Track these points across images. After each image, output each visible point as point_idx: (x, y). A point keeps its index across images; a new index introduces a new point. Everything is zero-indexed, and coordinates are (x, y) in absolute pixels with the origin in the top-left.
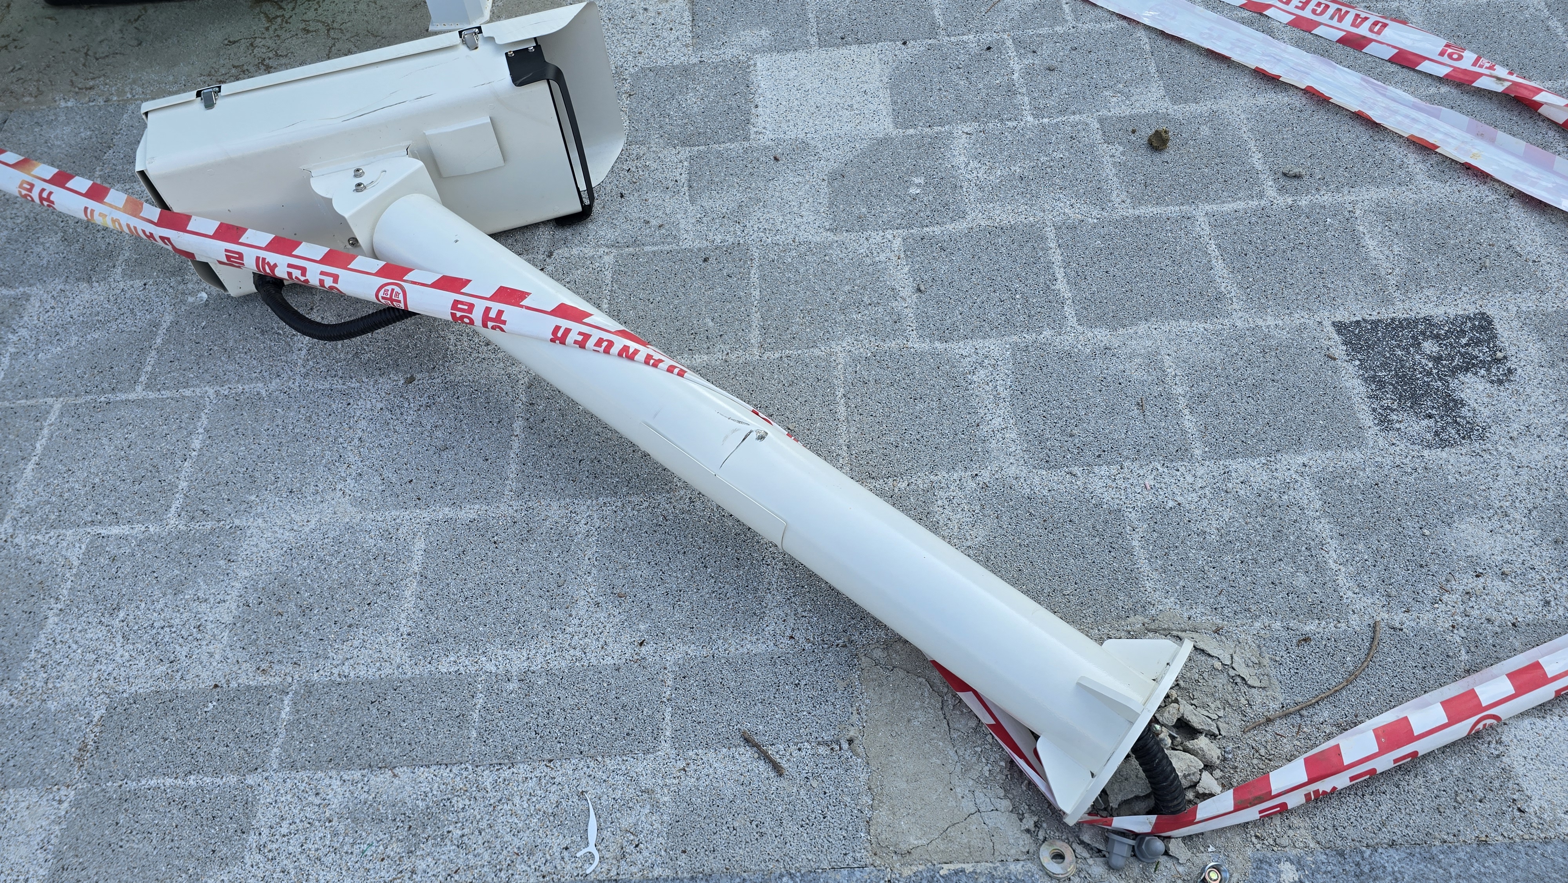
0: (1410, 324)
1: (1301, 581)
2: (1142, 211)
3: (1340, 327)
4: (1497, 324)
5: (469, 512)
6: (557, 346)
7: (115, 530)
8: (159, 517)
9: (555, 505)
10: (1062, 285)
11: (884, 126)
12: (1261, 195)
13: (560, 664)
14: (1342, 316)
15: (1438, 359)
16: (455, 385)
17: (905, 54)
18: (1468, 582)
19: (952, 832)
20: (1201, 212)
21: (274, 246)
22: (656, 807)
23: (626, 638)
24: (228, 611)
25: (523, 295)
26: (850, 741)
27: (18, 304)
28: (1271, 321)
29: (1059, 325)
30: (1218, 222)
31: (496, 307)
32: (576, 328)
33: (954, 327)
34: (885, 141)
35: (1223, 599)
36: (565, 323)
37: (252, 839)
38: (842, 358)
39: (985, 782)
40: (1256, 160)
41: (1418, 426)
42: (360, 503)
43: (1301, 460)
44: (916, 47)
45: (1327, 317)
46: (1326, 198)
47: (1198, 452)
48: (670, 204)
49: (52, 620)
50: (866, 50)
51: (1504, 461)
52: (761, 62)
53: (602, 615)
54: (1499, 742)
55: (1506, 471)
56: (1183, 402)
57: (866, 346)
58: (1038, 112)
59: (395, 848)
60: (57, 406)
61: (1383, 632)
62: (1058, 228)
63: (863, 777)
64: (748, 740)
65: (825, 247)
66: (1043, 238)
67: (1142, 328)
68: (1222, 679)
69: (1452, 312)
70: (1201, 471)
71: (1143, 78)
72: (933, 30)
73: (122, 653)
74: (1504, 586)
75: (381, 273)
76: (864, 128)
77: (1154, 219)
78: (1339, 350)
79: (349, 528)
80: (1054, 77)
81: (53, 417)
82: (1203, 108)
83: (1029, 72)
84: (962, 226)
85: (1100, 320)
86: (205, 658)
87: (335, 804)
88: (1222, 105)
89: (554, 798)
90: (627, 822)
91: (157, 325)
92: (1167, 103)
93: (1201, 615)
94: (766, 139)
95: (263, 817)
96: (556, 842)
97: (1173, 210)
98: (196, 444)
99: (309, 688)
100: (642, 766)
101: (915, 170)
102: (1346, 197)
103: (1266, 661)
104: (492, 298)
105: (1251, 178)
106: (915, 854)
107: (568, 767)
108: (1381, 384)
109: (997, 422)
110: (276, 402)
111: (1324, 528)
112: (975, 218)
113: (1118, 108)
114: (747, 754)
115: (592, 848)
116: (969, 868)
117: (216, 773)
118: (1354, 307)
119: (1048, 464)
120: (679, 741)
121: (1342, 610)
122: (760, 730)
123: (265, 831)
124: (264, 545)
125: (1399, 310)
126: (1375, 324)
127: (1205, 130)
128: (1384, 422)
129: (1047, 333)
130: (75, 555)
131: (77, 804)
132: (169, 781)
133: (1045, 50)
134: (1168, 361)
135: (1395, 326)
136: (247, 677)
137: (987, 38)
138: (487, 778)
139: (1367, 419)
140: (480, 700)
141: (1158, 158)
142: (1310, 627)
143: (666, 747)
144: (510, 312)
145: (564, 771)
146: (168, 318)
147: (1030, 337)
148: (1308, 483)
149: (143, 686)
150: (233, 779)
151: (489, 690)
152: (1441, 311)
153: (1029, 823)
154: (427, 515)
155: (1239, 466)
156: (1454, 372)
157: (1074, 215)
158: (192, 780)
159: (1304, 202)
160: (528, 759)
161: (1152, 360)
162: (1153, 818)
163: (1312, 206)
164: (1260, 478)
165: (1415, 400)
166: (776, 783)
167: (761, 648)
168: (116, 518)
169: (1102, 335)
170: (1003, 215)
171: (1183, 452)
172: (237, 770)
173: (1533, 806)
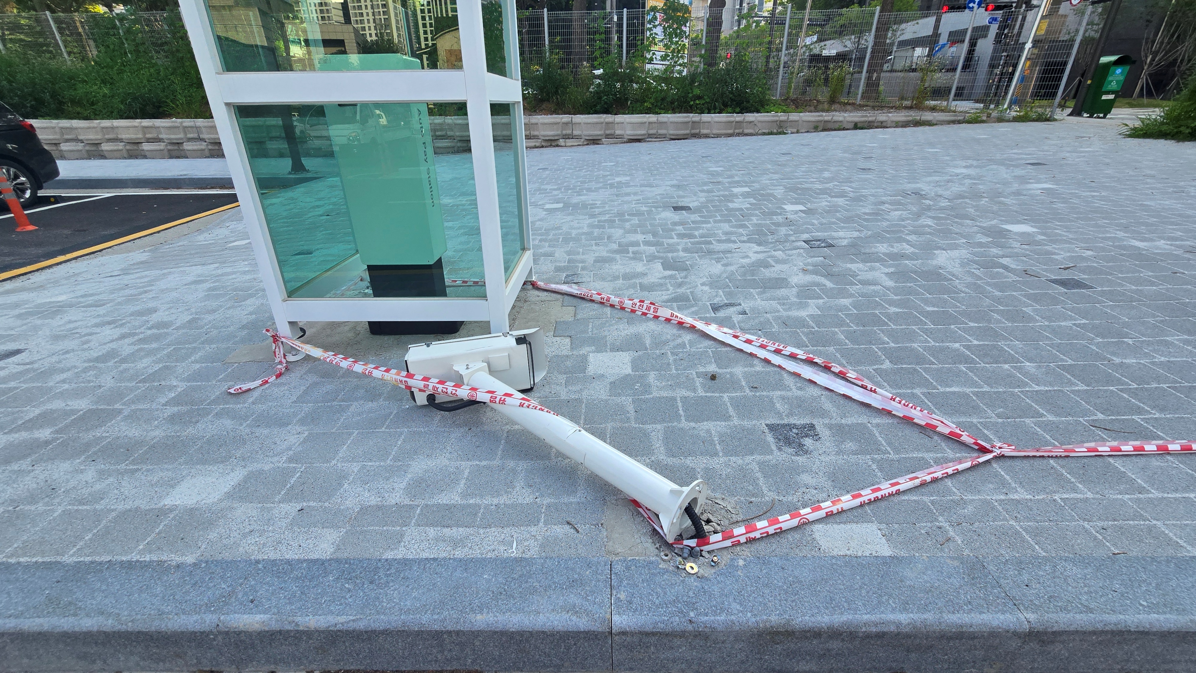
0: (789, 425)
1: (751, 488)
2: (707, 394)
3: (767, 425)
4: (816, 426)
5: (484, 463)
7: (370, 464)
8: (384, 461)
9: (512, 462)
10: (681, 412)
11: (629, 370)
12: (744, 392)
13: (508, 502)
14: (768, 422)
15: (797, 434)
16: (484, 431)
17: (636, 354)
18: (804, 489)
19: (632, 548)
20: (725, 396)
21: (439, 383)
22: (536, 540)
23: (531, 497)
24: (403, 485)
25: (512, 395)
26: (602, 524)
27: (348, 407)
28: (746, 423)
29: (679, 421)
30: (731, 398)
33: (646, 421)
34: (629, 374)
35: (726, 492)
36: (523, 402)
37: (402, 544)
38: (609, 428)
39: (645, 534)
40: (744, 383)
41: (791, 450)
42: (449, 459)
43: (753, 457)
44: (640, 353)
45: (763, 422)
46: (765, 393)
47: (721, 455)
48: (558, 388)
49: (346, 485)
50: (624, 354)
51: (817, 460)
52: (591, 355)
53: (524, 491)
54: (812, 531)
55: (817, 462)
56: (717, 442)
57: (619, 425)
58: (677, 370)
59: (449, 548)
60: (357, 432)
61: (777, 502)
62: (681, 398)
63: (605, 534)
64: (568, 523)
65: (607, 401)
66: (676, 400)
67: (705, 423)
68: (723, 511)
69: (802, 423)
70: (721, 459)
71: (710, 362)
72: (646, 349)
73: (367, 494)
74: (815, 492)
75: (470, 389)
76: (623, 371)
77: (711, 397)
78: (767, 431)
79: (445, 466)
80: (682, 362)
81: (354, 435)
82: (728, 370)
83: (675, 360)
84: (651, 396)
85: (692, 421)
86: (394, 497)
87: (431, 536)
88: (734, 370)
89: (503, 537)
90: (526, 544)
91: (392, 413)
92: (717, 369)
93: (718, 495)
94: (590, 374)
95: (406, 539)
96: (502, 548)
97: (717, 395)
98: (399, 443)
99: (427, 505)
100: (533, 529)
101: (638, 382)
102: (771, 393)
103: (738, 507)
105: (741, 388)
106: (620, 554)
107: (508, 529)
108: (779, 440)
109: (658, 445)
110: (427, 433)
111: (759, 475)
112: (655, 394)
113: (701, 369)
114: (567, 527)
115: (514, 550)
116: (637, 558)
117: (393, 526)
118: (771, 420)
119: (673, 456)
120: (546, 523)
121: (763, 496)
122: (573, 521)
123: (407, 542)
124: (417, 469)
125: (786, 421)
126: (778, 425)
127: (728, 376)
128: (780, 449)
129: (676, 423)
130: (356, 470)
131: (346, 532)
132: (377, 528)
133: (681, 355)
134: (713, 432)
135: (784, 426)
136: (407, 502)
137: (662, 351)
138: (481, 531)
139: (774, 447)
140: (482, 511)
141: (713, 382)
142: (753, 499)
143: (541, 524)
144: (507, 399)
145: (507, 530)
146: (395, 412)
147: (670, 424)
148: (754, 463)
149: (373, 503)
150: (399, 528)
151: (485, 508)
152: (799, 422)
153: (658, 545)
154: (470, 463)
155: (733, 459)
156: (802, 437)
157: (686, 395)
158: (385, 528)
159: (758, 394)
160: (495, 526)
161: (708, 431)
162: (696, 540)
163: (760, 395)
164: (740, 462)
165: (790, 444)
166: (576, 534)
167: (575, 500)
168: (371, 460)
169: (693, 424)
170: (664, 394)
171: (716, 454)
172: (400, 526)
173: (822, 548)
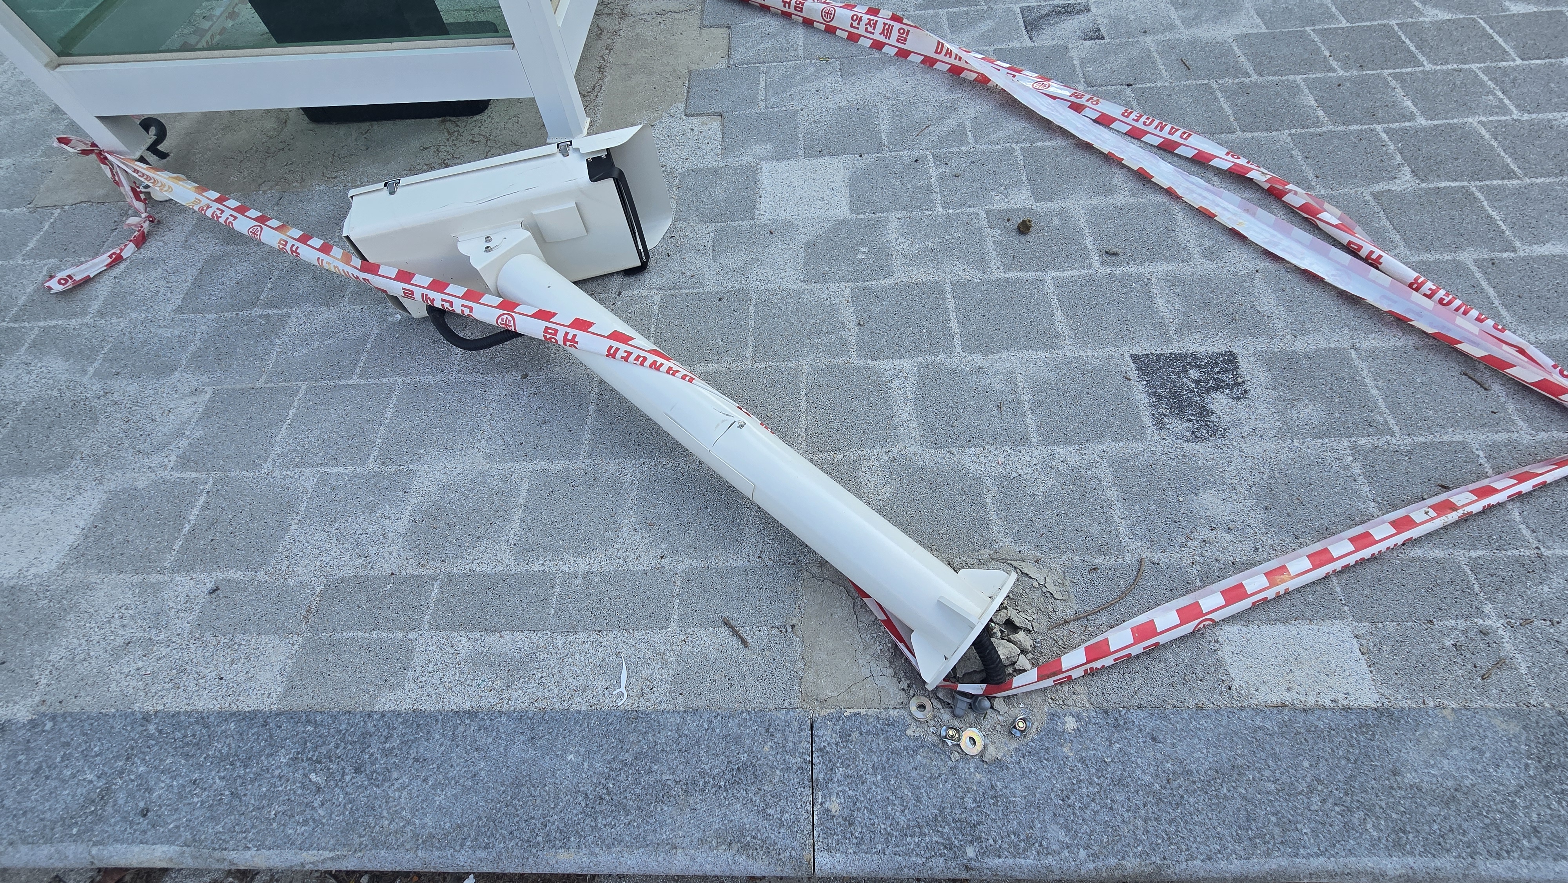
0: (1181, 357)
1: (1095, 529)
2: (1009, 275)
3: (1135, 358)
4: (1239, 359)
5: (557, 466)
6: (610, 359)
7: (335, 470)
8: (363, 461)
9: (612, 463)
10: (953, 324)
11: (843, 211)
12: (1090, 266)
13: (609, 568)
14: (1138, 350)
15: (1198, 382)
16: (553, 380)
17: (860, 163)
18: (1205, 533)
19: (854, 689)
20: (1050, 276)
21: (433, 286)
22: (665, 664)
23: (652, 553)
24: (402, 525)
25: (590, 324)
26: (793, 627)
27: (283, 319)
28: (1089, 353)
29: (949, 351)
30: (1059, 284)
31: (572, 332)
32: (623, 347)
33: (881, 350)
34: (845, 222)
35: (1043, 540)
36: (616, 344)
37: (410, 673)
38: (806, 369)
39: (877, 657)
40: (1089, 242)
41: (1181, 427)
42: (489, 457)
43: (1101, 447)
44: (869, 159)
45: (1127, 350)
46: (1133, 269)
47: (1034, 440)
48: (700, 261)
49: (294, 527)
50: (834, 160)
51: (1236, 452)
52: (765, 166)
53: (638, 538)
54: (1217, 641)
55: (1237, 459)
56: (1027, 405)
57: (824, 361)
58: (946, 205)
59: (499, 684)
60: (304, 387)
61: (1146, 566)
62: (954, 285)
63: (799, 650)
64: (726, 624)
65: (799, 293)
66: (943, 291)
67: (1004, 354)
68: (1038, 593)
69: (1211, 350)
70: (1036, 453)
71: (1018, 184)
72: (880, 148)
73: (335, 551)
74: (1229, 537)
75: (499, 307)
76: (830, 213)
77: (1018, 280)
78: (1134, 374)
79: (482, 474)
80: (958, 182)
81: (301, 394)
82: (1056, 205)
83: (942, 178)
84: (891, 281)
85: (977, 349)
86: (386, 555)
87: (463, 653)
88: (1069, 203)
89: (601, 655)
90: (645, 673)
91: (368, 335)
92: (1032, 201)
93: (1028, 550)
94: (764, 220)
95: (418, 660)
96: (601, 684)
97: (1031, 275)
98: (389, 415)
99: (450, 577)
100: (657, 637)
101: (863, 243)
102: (1146, 269)
103: (1067, 583)
104: (571, 326)
105: (1084, 254)
106: (829, 702)
107: (611, 636)
108: (1159, 397)
109: (905, 416)
110: (440, 388)
111: (1113, 494)
112: (900, 276)
113: (999, 204)
114: (725, 632)
115: (623, 689)
116: (863, 712)
117: (390, 630)
118: (1146, 345)
119: (936, 445)
120: (683, 623)
121: (1120, 550)
122: (734, 616)
123: (419, 669)
124: (427, 483)
125: (1175, 348)
126: (1159, 356)
127: (1056, 221)
128: (1159, 423)
129: (942, 356)
130: (310, 485)
131: (303, 647)
132: (360, 634)
133: (954, 163)
134: (1020, 378)
135: (1171, 359)
136: (412, 569)
137: (916, 153)
138: (560, 641)
139: (1148, 421)
140: (557, 589)
141: (1023, 239)
142: (1098, 561)
143: (673, 626)
144: (581, 335)
145: (608, 638)
146: (376, 331)
147: (930, 359)
148: (1105, 463)
149: (347, 572)
150: (400, 635)
151: (563, 584)
152: (1202, 349)
153: (904, 684)
154: (530, 466)
155: (1061, 451)
156: (1208, 391)
157: (965, 277)
158: (374, 634)
159: (1118, 272)
160: (585, 629)
161: (1010, 378)
162: (984, 686)
163: (1124, 275)
164: (1074, 459)
165: (1181, 409)
166: (743, 652)
167: (739, 563)
168: (336, 462)
169: (978, 359)
170: (919, 275)
171: (1025, 440)
172: (402, 629)
173: (1235, 685)
